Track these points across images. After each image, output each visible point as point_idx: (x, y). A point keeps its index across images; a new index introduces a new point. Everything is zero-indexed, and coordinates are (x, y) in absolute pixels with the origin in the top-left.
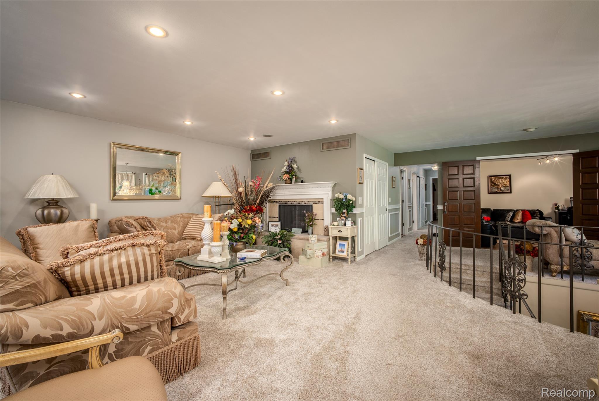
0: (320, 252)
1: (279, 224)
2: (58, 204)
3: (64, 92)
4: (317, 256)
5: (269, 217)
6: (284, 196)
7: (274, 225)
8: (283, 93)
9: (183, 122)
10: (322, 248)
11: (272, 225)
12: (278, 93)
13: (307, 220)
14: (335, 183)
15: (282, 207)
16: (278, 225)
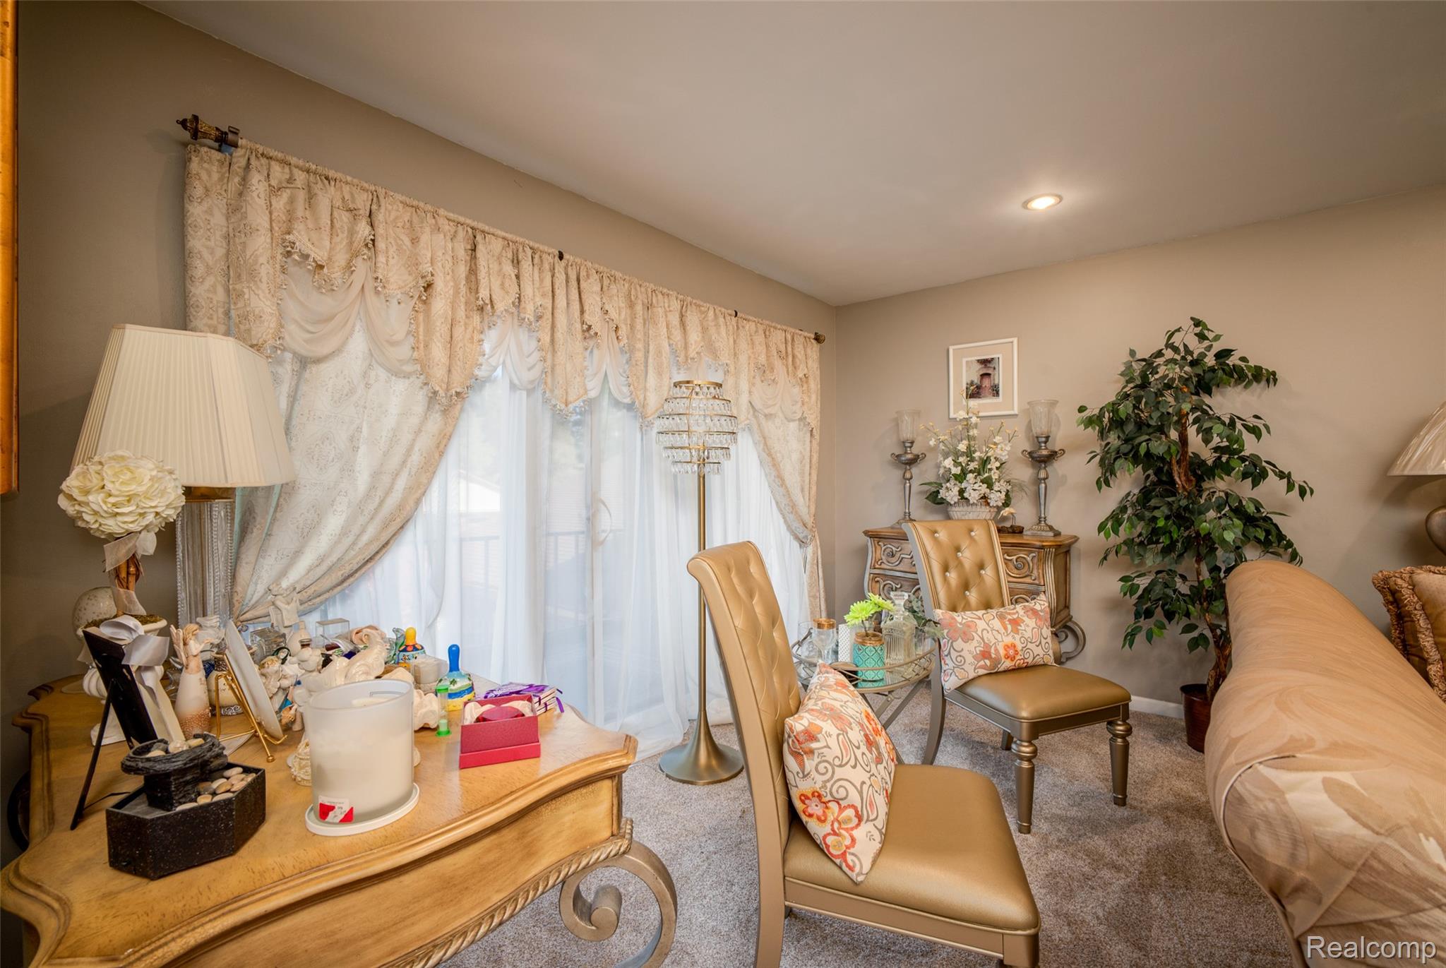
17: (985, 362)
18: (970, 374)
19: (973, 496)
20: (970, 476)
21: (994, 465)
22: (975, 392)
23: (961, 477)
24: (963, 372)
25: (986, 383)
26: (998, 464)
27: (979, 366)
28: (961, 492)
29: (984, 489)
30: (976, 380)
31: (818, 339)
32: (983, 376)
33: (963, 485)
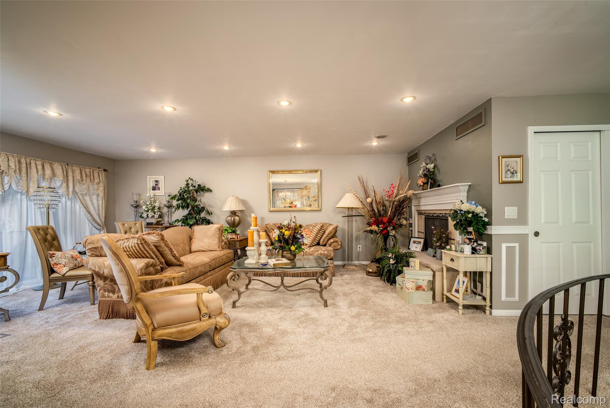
0: (411, 283)
1: (422, 241)
2: (236, 214)
3: (219, 147)
4: (406, 287)
5: (418, 232)
6: (425, 206)
7: (417, 241)
8: (291, 103)
9: (295, 145)
10: (420, 279)
11: (414, 242)
12: (284, 104)
13: (434, 239)
14: (470, 185)
15: (427, 219)
16: (420, 243)
17: (156, 181)
18: (153, 184)
19: (150, 216)
20: (150, 211)
21: (156, 208)
22: (154, 189)
23: (148, 211)
24: (151, 184)
25: (157, 187)
26: (157, 208)
27: (155, 182)
28: (147, 215)
29: (153, 214)
30: (154, 186)
31: (105, 170)
32: (156, 185)
33: (148, 213)
